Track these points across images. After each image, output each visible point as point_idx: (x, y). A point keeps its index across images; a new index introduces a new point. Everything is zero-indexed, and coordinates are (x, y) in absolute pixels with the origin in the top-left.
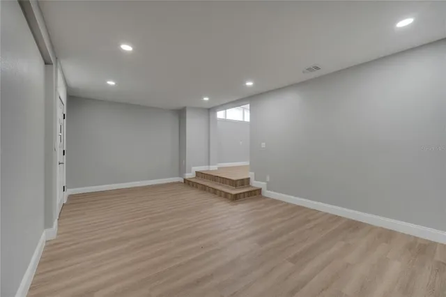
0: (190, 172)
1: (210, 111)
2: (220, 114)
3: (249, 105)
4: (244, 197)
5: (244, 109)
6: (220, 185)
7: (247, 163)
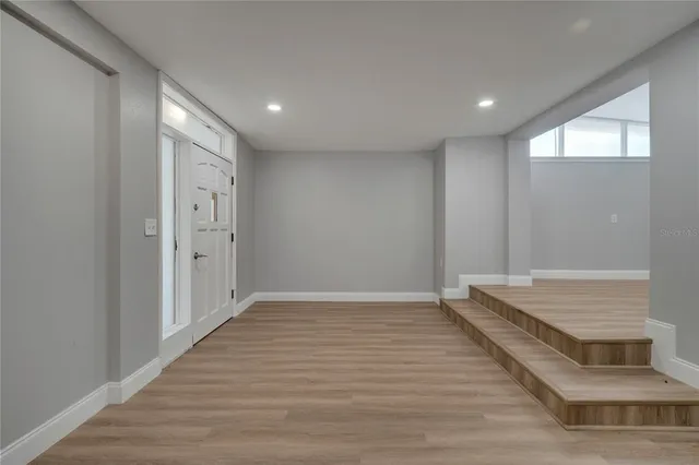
0: (456, 285)
1: (510, 138)
2: (542, 146)
3: (646, 87)
4: (622, 422)
5: (624, 124)
6: (526, 340)
7: (643, 274)
